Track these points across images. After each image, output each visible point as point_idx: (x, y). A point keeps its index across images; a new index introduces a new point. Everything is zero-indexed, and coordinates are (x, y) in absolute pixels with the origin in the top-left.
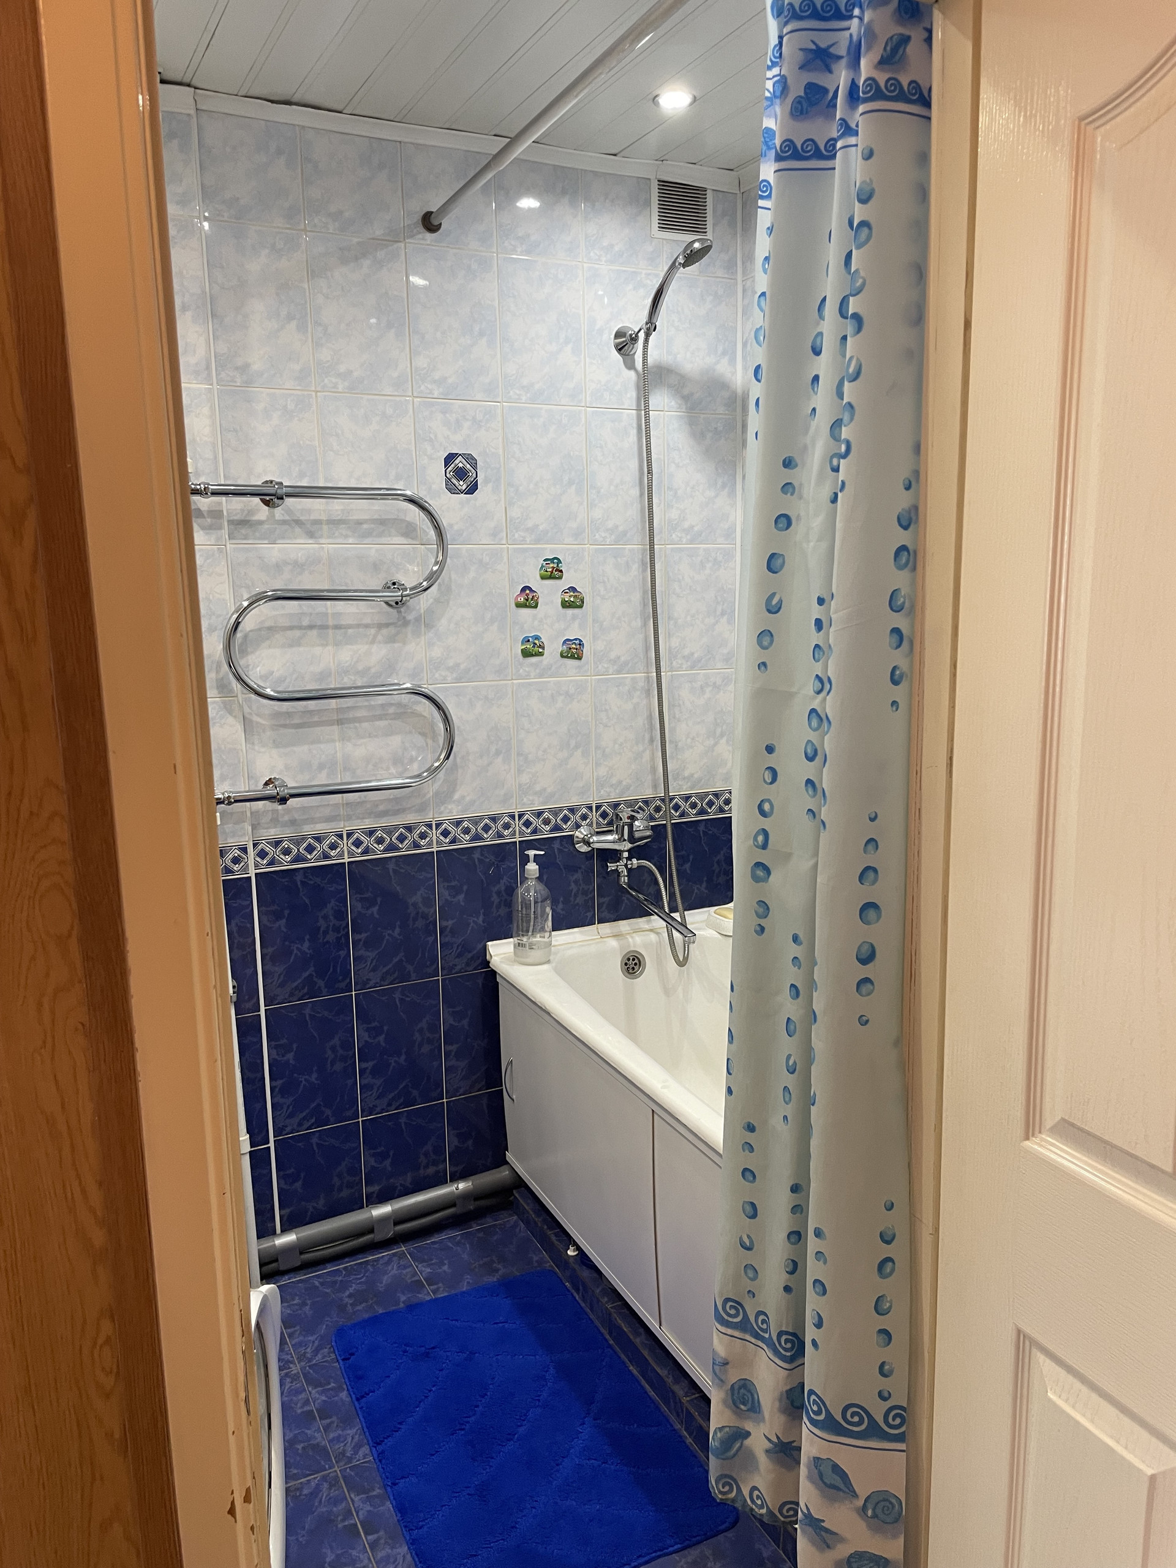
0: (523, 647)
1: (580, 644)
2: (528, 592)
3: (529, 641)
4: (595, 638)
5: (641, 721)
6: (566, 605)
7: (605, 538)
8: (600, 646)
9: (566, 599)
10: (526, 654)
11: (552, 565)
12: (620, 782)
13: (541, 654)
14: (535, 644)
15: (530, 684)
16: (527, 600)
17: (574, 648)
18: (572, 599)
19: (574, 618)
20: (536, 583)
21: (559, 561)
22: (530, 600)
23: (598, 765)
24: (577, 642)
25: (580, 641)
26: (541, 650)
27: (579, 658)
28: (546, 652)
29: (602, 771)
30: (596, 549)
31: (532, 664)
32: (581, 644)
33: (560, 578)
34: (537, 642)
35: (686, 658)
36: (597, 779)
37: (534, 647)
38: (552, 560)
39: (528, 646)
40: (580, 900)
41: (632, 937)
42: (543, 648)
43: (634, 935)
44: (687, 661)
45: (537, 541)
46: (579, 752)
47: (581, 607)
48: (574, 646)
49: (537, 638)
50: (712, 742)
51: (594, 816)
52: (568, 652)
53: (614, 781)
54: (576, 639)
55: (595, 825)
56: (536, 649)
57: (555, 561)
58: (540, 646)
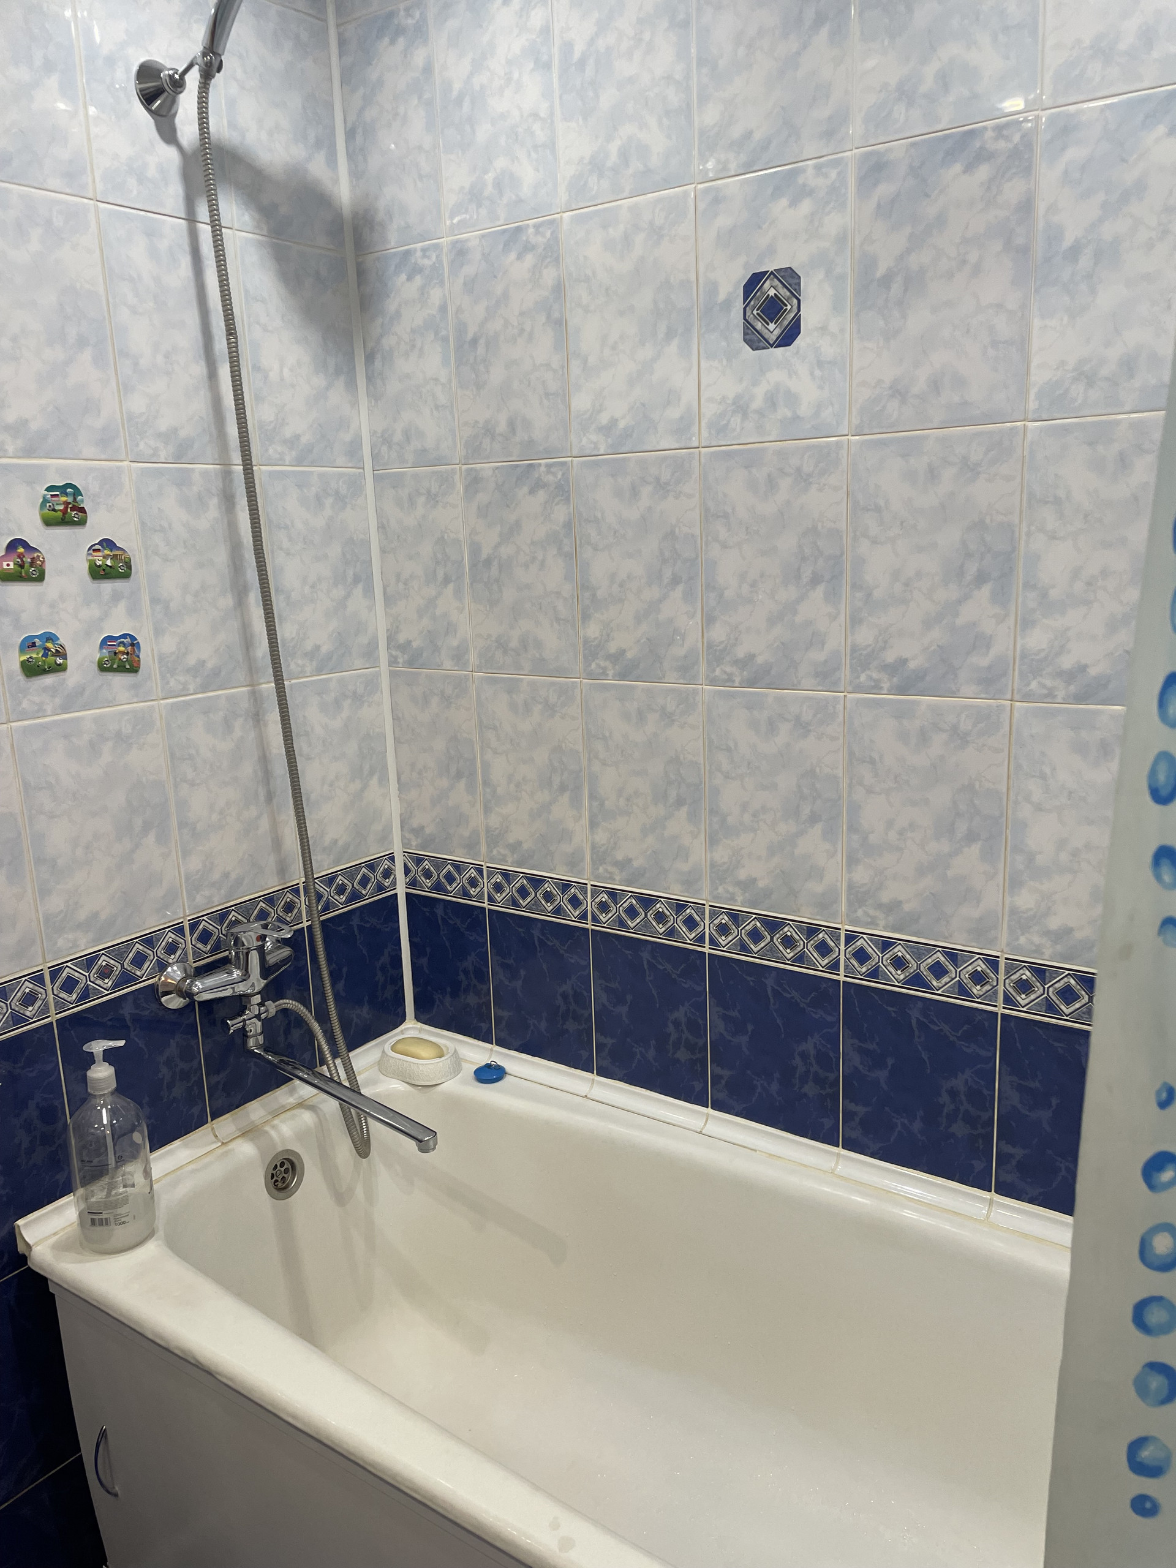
0: (24, 658)
1: (132, 645)
2: (21, 550)
3: (34, 645)
4: (158, 632)
5: (248, 769)
6: (98, 573)
7: (156, 450)
8: (168, 644)
9: (99, 563)
10: (31, 670)
11: (64, 499)
12: (226, 875)
13: (61, 668)
14: (47, 649)
15: (45, 727)
16: (22, 566)
17: (123, 653)
18: (109, 563)
19: (116, 597)
20: (34, 532)
21: (77, 492)
22: (27, 566)
23: (186, 853)
24: (127, 640)
25: (133, 638)
26: (59, 661)
27: (134, 669)
28: (70, 662)
29: (195, 863)
30: (142, 469)
31: (45, 689)
32: (134, 644)
33: (82, 523)
34: (49, 645)
35: (311, 655)
36: (187, 879)
37: (45, 655)
38: (63, 489)
39: (34, 656)
40: (178, 1091)
41: (273, 1127)
42: (64, 657)
43: (276, 1122)
44: (311, 660)
45: (29, 452)
46: (151, 838)
47: (126, 576)
48: (122, 649)
49: (50, 637)
50: (357, 785)
51: (189, 942)
52: (112, 661)
53: (216, 876)
54: (124, 636)
55: (191, 958)
56: (51, 659)
57: (69, 490)
58: (58, 653)
